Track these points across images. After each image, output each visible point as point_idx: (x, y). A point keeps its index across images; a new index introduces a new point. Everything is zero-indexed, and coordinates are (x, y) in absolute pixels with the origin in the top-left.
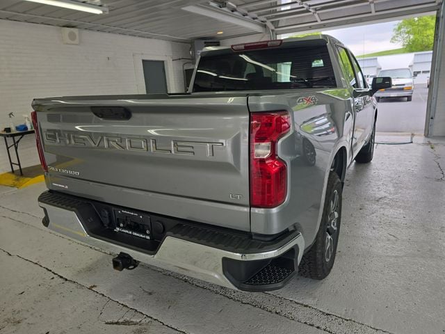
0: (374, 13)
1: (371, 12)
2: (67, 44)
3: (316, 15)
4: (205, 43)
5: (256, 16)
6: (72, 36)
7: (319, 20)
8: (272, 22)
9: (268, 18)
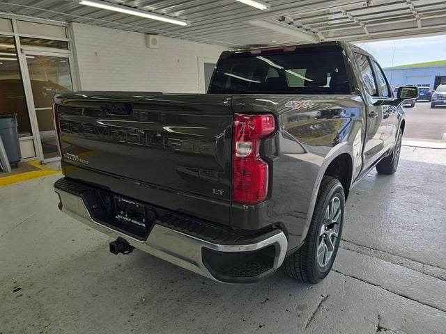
0: (420, 28)
1: (417, 27)
3: (365, 28)
5: (309, 28)
6: (154, 42)
7: (367, 33)
9: (320, 30)
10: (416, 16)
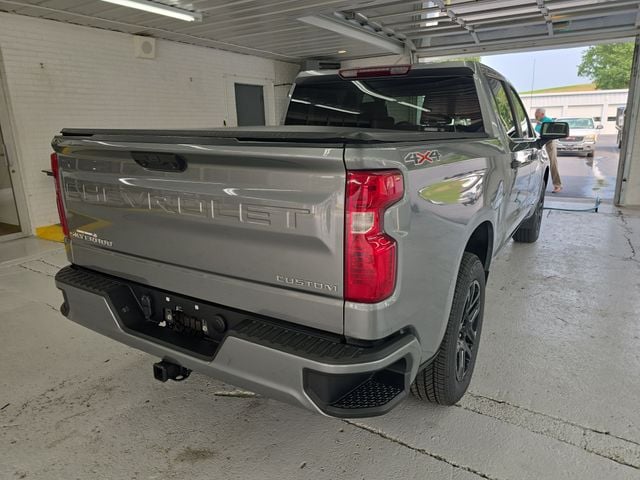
0: (551, 35)
1: (547, 34)
2: (140, 57)
3: (474, 35)
4: (321, 64)
5: (392, 31)
6: (146, 48)
7: (477, 41)
8: (413, 41)
9: (409, 35)
10: (546, 18)
